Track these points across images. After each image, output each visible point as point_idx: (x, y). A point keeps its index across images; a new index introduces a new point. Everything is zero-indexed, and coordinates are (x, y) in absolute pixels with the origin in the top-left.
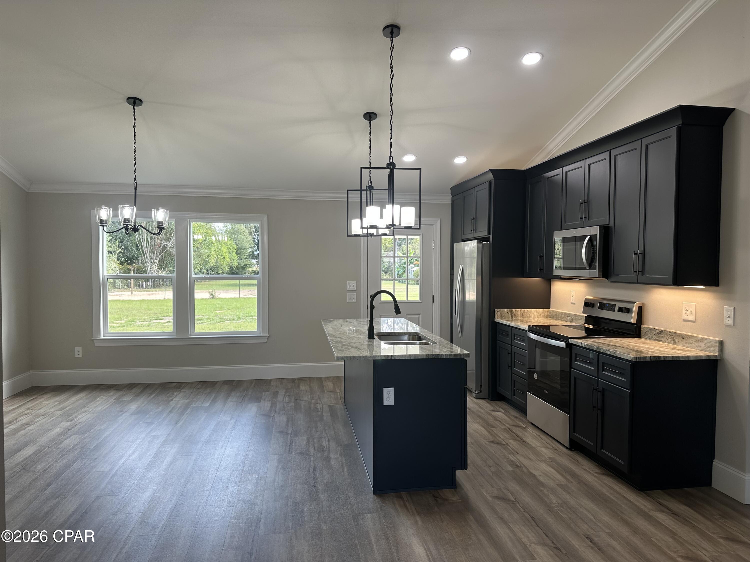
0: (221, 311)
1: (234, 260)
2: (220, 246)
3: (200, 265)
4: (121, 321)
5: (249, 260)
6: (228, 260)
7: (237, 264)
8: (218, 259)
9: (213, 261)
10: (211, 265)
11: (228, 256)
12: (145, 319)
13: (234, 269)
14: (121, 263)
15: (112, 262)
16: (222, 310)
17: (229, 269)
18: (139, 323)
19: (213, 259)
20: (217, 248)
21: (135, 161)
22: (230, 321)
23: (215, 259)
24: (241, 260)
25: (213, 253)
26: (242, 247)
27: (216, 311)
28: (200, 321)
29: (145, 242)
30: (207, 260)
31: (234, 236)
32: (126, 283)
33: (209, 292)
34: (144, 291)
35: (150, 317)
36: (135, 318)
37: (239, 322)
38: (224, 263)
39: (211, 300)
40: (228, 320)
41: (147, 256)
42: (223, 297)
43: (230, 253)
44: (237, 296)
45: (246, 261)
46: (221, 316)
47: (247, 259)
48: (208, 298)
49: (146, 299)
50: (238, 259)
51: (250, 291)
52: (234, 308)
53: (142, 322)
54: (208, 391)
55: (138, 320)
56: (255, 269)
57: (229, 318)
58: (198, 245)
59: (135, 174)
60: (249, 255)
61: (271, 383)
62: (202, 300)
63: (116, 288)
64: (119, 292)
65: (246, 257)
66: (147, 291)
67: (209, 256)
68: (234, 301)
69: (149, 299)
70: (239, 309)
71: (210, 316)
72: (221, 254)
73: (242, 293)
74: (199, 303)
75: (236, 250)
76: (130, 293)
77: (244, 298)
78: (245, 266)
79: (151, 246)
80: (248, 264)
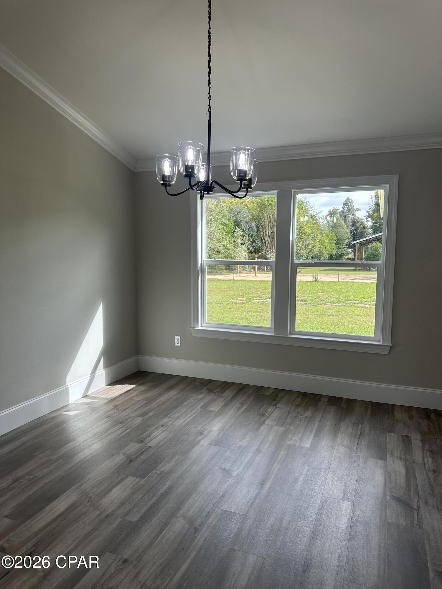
0: (322, 294)
1: (333, 249)
2: (323, 238)
3: (307, 253)
4: (243, 298)
5: (346, 249)
6: (329, 249)
7: (336, 252)
8: (321, 248)
9: (317, 250)
10: (315, 253)
11: (329, 246)
12: (261, 297)
13: (334, 256)
14: (251, 252)
15: (243, 251)
16: (323, 292)
17: (329, 256)
18: (256, 301)
19: (317, 248)
20: (321, 240)
21: (209, 76)
22: (331, 304)
23: (319, 249)
24: (339, 249)
25: (317, 244)
26: (341, 238)
27: (319, 293)
28: (304, 302)
29: (267, 236)
30: (312, 249)
31: (334, 229)
32: (252, 267)
33: (313, 276)
34: (265, 273)
35: (265, 296)
36: (254, 296)
37: (339, 306)
38: (326, 251)
39: (314, 283)
40: (329, 303)
41: (268, 247)
42: (325, 281)
43: (331, 243)
44: (337, 280)
45: (343, 250)
46: (323, 298)
47: (344, 249)
48: (312, 281)
49: (265, 280)
50: (337, 248)
51: (347, 275)
52: (334, 290)
53: (258, 299)
54: (309, 413)
55: (256, 298)
56: (350, 257)
57: (329, 300)
58: (306, 237)
59: (209, 98)
60: (346, 245)
61: (395, 413)
62: (307, 283)
63: (246, 270)
64: (247, 274)
65: (343, 246)
66: (266, 274)
67: (313, 246)
68: (334, 284)
69: (267, 280)
70: (338, 292)
71: (313, 297)
72: (323, 245)
73: (341, 277)
74: (305, 285)
75: (336, 241)
76: (254, 275)
77: (343, 282)
78: (342, 254)
79: (271, 239)
80: (345, 252)
